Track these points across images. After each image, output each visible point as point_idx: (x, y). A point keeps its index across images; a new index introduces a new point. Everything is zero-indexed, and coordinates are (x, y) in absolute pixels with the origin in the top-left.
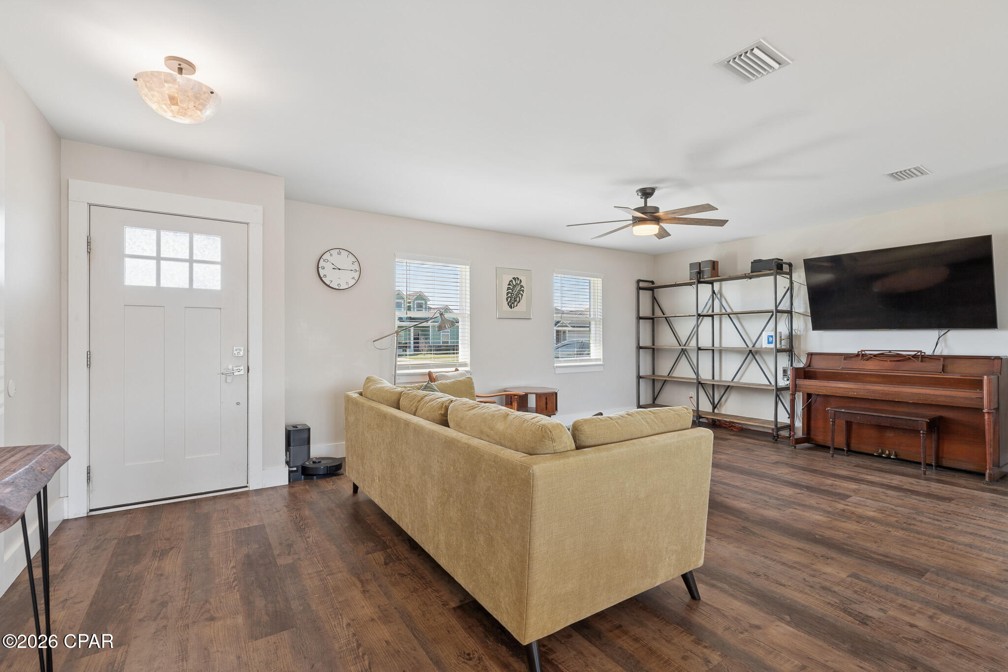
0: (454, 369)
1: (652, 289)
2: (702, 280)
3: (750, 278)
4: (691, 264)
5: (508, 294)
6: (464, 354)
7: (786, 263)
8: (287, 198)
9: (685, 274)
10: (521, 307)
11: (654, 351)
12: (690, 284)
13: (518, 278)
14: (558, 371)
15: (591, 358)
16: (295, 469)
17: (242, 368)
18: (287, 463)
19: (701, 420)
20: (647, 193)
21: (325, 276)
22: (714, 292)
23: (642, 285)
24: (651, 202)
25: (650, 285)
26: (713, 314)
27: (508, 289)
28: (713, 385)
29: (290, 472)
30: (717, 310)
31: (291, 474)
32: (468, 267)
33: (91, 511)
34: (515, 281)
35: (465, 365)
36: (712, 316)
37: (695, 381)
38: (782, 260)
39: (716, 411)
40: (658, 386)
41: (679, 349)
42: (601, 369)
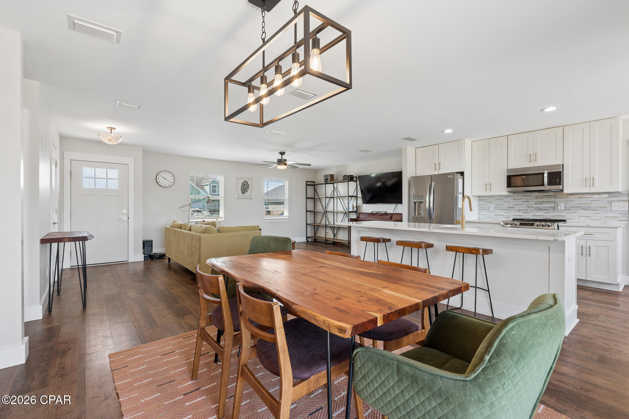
0: (216, 219)
1: (314, 185)
2: (327, 182)
3: (343, 182)
4: (324, 175)
5: (241, 188)
6: (222, 213)
7: (355, 177)
8: (143, 151)
9: (322, 180)
10: (248, 193)
11: (315, 213)
12: (324, 184)
13: (246, 182)
14: (266, 221)
15: (284, 215)
16: (146, 255)
17: (126, 217)
18: (143, 253)
19: (327, 242)
20: (282, 154)
21: (159, 182)
22: (334, 187)
23: (308, 183)
24: (284, 157)
25: (314, 184)
26: (333, 196)
27: (242, 186)
28: (334, 227)
29: (145, 257)
30: (335, 195)
31: (145, 258)
32: (223, 177)
33: (71, 266)
34: (245, 183)
35: (222, 218)
36: (333, 198)
37: (325, 225)
38: (353, 176)
39: (335, 238)
40: (316, 228)
41: (323, 212)
42: (288, 220)
